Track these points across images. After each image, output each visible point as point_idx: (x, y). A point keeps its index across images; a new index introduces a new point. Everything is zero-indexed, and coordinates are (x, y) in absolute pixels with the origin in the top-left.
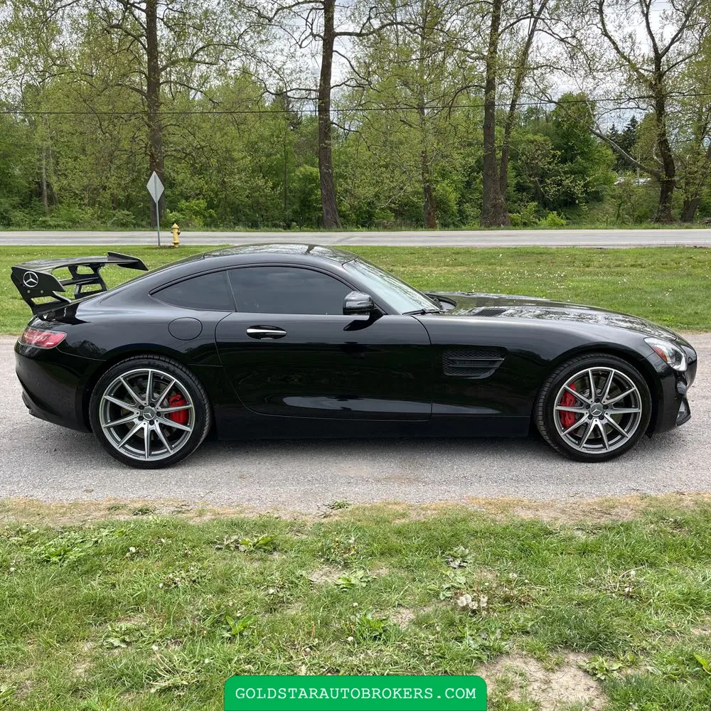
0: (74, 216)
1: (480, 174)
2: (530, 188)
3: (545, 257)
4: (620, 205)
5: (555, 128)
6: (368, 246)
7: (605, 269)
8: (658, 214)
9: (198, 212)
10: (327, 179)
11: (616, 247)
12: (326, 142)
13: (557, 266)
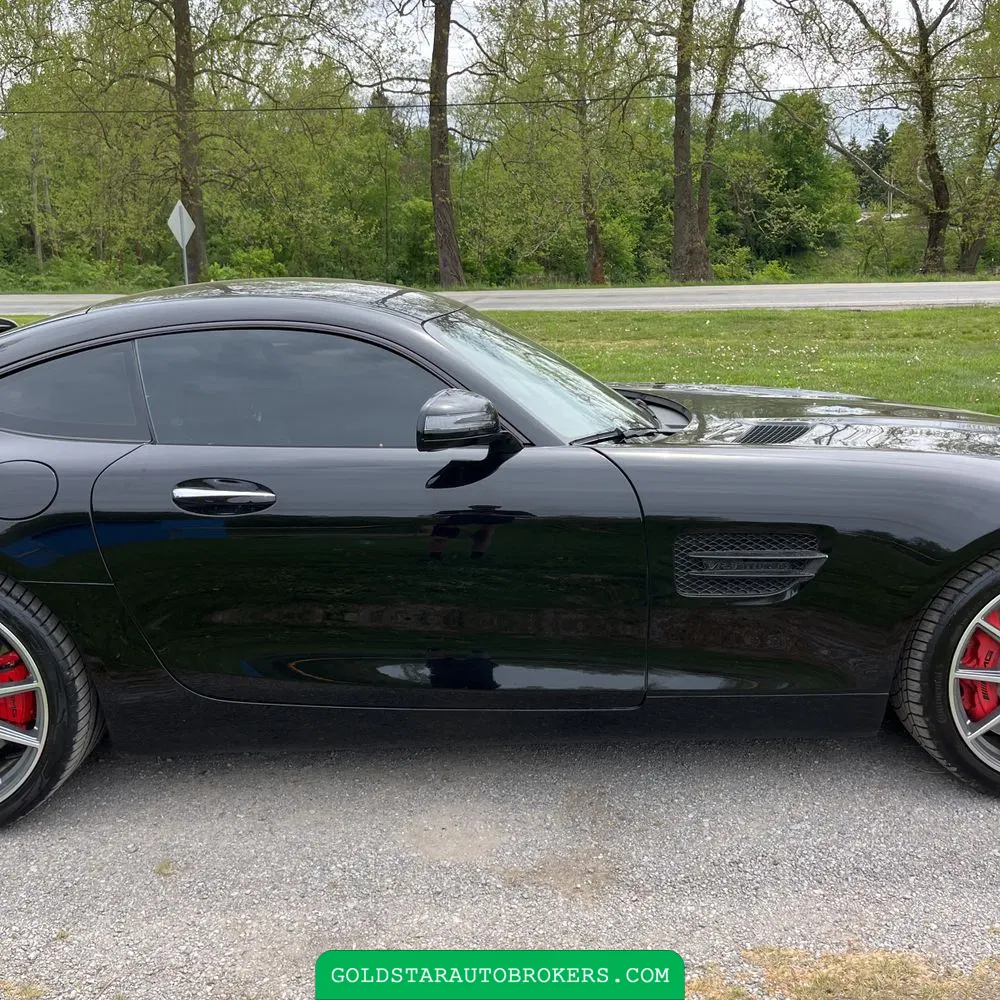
0: (80, 274)
1: (668, 207)
2: (737, 228)
3: (776, 324)
4: (869, 250)
5: (772, 142)
6: (505, 312)
7: (874, 342)
8: (924, 262)
9: (261, 267)
10: (444, 211)
11: (881, 309)
12: (441, 156)
13: (799, 337)
